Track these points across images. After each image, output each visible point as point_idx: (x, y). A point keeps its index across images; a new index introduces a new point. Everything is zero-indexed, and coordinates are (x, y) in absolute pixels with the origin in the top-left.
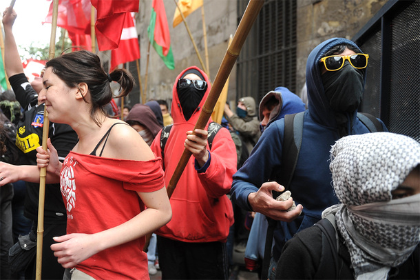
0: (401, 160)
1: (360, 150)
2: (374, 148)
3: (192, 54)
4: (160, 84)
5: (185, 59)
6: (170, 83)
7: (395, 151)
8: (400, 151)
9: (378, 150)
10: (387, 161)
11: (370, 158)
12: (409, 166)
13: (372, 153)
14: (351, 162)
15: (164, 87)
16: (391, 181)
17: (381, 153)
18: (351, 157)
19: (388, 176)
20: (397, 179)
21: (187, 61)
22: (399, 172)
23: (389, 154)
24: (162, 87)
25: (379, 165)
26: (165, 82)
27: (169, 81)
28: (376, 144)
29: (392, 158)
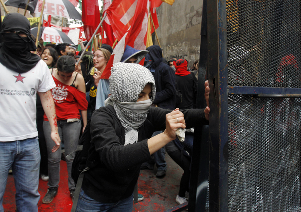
0: (142, 80)
1: (125, 73)
2: (131, 72)
3: (186, 27)
4: (167, 46)
5: (182, 30)
6: (173, 46)
7: (140, 75)
8: (142, 75)
9: (133, 74)
10: (136, 79)
11: (129, 78)
12: (145, 83)
13: (130, 75)
14: (120, 79)
15: (169, 48)
16: (138, 90)
17: (134, 75)
18: (120, 76)
19: (136, 88)
20: (140, 89)
21: (183, 32)
22: (141, 86)
23: (137, 77)
24: (168, 48)
25: (132, 81)
26: (170, 45)
27: (172, 44)
28: (132, 70)
29: (138, 78)
